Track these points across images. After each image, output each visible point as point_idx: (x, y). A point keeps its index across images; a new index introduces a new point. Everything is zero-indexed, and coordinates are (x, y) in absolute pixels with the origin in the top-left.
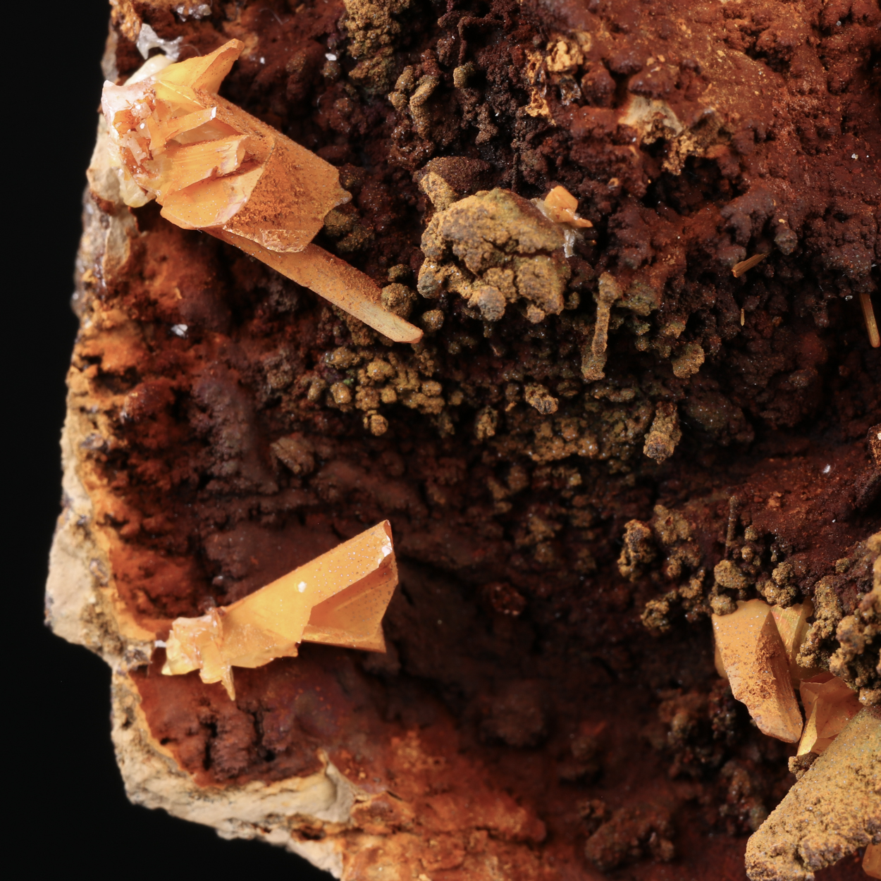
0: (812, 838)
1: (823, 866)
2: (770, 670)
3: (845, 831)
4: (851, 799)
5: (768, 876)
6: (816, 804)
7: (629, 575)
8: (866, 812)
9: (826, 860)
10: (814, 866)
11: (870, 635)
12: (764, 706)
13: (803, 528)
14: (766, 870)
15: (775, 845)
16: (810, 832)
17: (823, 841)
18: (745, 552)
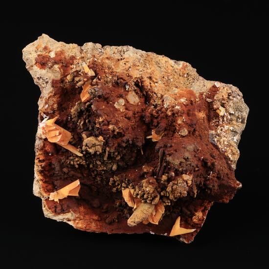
0: (136, 220)
3: (140, 219)
4: (141, 215)
5: (130, 225)
7: (111, 185)
8: (143, 216)
9: (138, 223)
10: (136, 224)
11: (143, 193)
12: (129, 203)
13: (134, 179)
17: (138, 220)
18: (126, 182)
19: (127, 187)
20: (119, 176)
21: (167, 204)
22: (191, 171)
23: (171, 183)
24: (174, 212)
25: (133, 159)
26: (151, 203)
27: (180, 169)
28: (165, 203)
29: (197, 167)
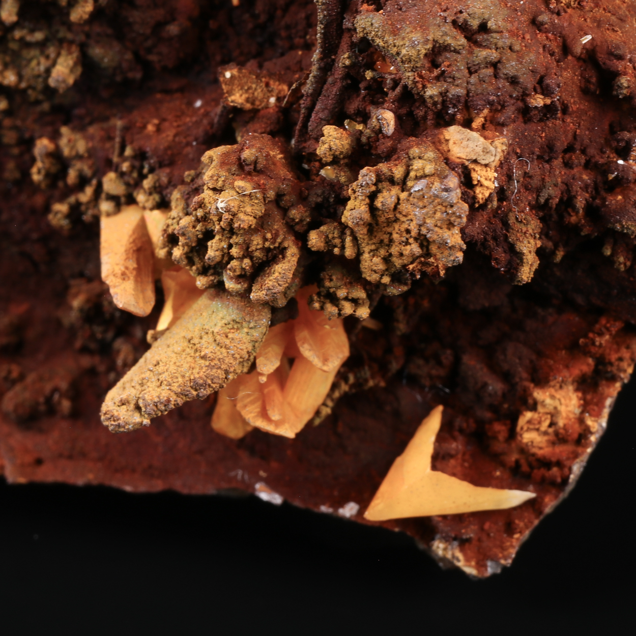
0: (149, 392)
1: (157, 415)
2: (134, 259)
3: (175, 387)
4: (182, 362)
5: (114, 421)
6: (156, 366)
7: (40, 182)
8: (192, 373)
9: (159, 410)
10: (149, 414)
11: (201, 231)
12: (123, 286)
13: (169, 148)
14: (112, 416)
15: (121, 396)
16: (148, 387)
17: (157, 394)
18: (125, 167)
19: (131, 201)
20: (91, 130)
21: (348, 309)
22: (497, 107)
23: (367, 175)
24: (414, 381)
25: (173, 29)
26: (249, 290)
27: (432, 91)
28: (334, 299)
29: (542, 87)
